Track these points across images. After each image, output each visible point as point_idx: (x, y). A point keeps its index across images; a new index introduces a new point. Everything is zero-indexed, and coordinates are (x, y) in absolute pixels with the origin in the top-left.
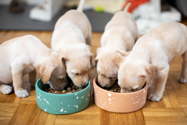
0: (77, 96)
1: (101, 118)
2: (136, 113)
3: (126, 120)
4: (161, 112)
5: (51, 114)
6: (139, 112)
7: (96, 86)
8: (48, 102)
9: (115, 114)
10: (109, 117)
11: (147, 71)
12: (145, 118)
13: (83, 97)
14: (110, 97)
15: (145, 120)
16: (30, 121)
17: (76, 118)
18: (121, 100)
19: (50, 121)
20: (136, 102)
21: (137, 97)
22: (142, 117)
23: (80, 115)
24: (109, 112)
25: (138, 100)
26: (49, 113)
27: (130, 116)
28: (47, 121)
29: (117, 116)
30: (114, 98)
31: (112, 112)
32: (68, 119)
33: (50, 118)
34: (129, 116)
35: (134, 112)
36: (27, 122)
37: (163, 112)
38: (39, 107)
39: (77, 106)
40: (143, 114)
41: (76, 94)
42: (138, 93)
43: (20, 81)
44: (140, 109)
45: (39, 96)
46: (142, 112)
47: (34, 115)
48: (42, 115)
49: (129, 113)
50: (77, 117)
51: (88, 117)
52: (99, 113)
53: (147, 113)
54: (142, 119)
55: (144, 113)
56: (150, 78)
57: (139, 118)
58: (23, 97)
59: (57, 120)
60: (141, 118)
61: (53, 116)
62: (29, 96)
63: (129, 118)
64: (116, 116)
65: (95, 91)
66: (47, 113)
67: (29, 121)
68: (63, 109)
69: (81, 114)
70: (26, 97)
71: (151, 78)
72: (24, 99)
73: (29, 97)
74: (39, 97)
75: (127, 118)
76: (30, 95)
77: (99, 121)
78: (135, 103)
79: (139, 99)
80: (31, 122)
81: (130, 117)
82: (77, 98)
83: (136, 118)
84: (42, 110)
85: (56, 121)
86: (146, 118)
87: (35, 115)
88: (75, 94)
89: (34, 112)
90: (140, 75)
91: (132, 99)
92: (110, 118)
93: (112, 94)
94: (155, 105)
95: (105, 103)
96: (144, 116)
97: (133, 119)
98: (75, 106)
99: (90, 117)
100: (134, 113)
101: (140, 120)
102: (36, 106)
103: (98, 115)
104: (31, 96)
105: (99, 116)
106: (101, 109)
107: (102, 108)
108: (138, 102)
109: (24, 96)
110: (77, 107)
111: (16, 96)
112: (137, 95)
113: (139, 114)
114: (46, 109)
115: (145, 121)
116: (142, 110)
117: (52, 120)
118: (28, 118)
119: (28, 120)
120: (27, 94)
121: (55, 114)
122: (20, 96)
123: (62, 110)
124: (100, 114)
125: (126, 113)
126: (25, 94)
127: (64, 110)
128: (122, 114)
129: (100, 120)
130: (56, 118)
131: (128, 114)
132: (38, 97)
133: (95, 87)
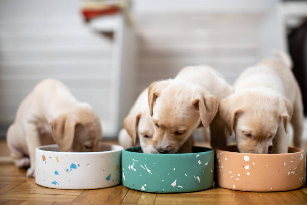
68: (176, 181)
123: (174, 184)
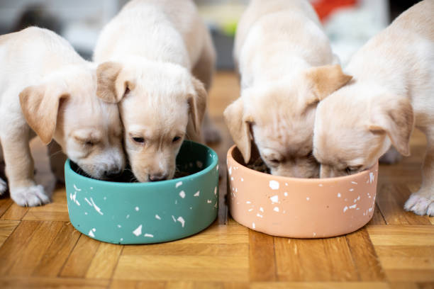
0: (181, 188)
1: (251, 252)
2: (350, 237)
3: (324, 254)
4: (419, 234)
5: (106, 243)
6: (359, 236)
7: (233, 167)
8: (98, 209)
9: (289, 241)
10: (274, 249)
11: (390, 114)
12: (376, 250)
13: (197, 194)
14: (275, 191)
15: (378, 254)
16: (46, 260)
17: (180, 252)
18: (308, 199)
19: (105, 261)
20: (348, 206)
21: (352, 190)
22: (369, 249)
23: (190, 244)
24: (273, 236)
25: (355, 201)
26: (101, 242)
27: (334, 245)
28: (95, 260)
29: (296, 246)
30: (286, 194)
31: (281, 237)
32: (156, 254)
33: (104, 252)
34: (331, 247)
35: (345, 235)
36: (38, 263)
37: (426, 234)
38: (73, 227)
39: (181, 220)
40: (370, 241)
41: (178, 182)
42: (355, 180)
43: (24, 159)
44: (360, 230)
45: (73, 194)
46: (368, 237)
47: (60, 246)
48: (82, 246)
49: (331, 239)
50: (182, 251)
51: (212, 250)
52: (244, 239)
53: (382, 238)
54: (367, 252)
55: (372, 237)
56: (401, 135)
57: (360, 249)
58: (31, 203)
59: (125, 257)
60: (365, 251)
61: (114, 247)
62: (48, 203)
63: (331, 250)
64: (293, 247)
65: (232, 179)
66: (96, 240)
67: (42, 260)
69: (193, 242)
70: (38, 205)
71: (406, 135)
72: (35, 209)
73: (49, 205)
74: (74, 196)
75: (326, 251)
76: (51, 200)
77: (247, 258)
78: (346, 208)
79: (359, 198)
80: (48, 262)
81: (335, 247)
82: (182, 194)
83: (352, 249)
84: (81, 234)
85: (121, 260)
86: (381, 250)
87: (63, 246)
88: (175, 185)
89: (59, 239)
90: (369, 127)
91: (339, 195)
92: (277, 253)
93: (281, 184)
94: (399, 219)
95: (261, 209)
96: (374, 244)
97: (343, 252)
98: (177, 218)
99: (220, 251)
100: (343, 239)
101: (364, 256)
102: (67, 226)
103: (243, 244)
104: (53, 204)
105: (245, 246)
106: (250, 230)
107: (254, 227)
108: (354, 206)
109: (34, 201)
110: (180, 223)
111: (13, 202)
112: (353, 186)
113: (358, 240)
114: (94, 230)
115: (377, 257)
116: (367, 232)
117: (111, 257)
118: (42, 253)
119: (40, 258)
120: (44, 198)
121: (119, 244)
122: (23, 202)
124: (248, 242)
125: (322, 238)
126: (38, 197)
127: (144, 231)
128: (312, 241)
129: (249, 257)
130: (121, 254)
131: (328, 240)
132: (71, 197)
133: (233, 170)
